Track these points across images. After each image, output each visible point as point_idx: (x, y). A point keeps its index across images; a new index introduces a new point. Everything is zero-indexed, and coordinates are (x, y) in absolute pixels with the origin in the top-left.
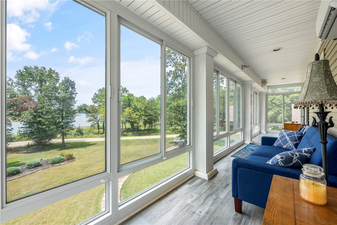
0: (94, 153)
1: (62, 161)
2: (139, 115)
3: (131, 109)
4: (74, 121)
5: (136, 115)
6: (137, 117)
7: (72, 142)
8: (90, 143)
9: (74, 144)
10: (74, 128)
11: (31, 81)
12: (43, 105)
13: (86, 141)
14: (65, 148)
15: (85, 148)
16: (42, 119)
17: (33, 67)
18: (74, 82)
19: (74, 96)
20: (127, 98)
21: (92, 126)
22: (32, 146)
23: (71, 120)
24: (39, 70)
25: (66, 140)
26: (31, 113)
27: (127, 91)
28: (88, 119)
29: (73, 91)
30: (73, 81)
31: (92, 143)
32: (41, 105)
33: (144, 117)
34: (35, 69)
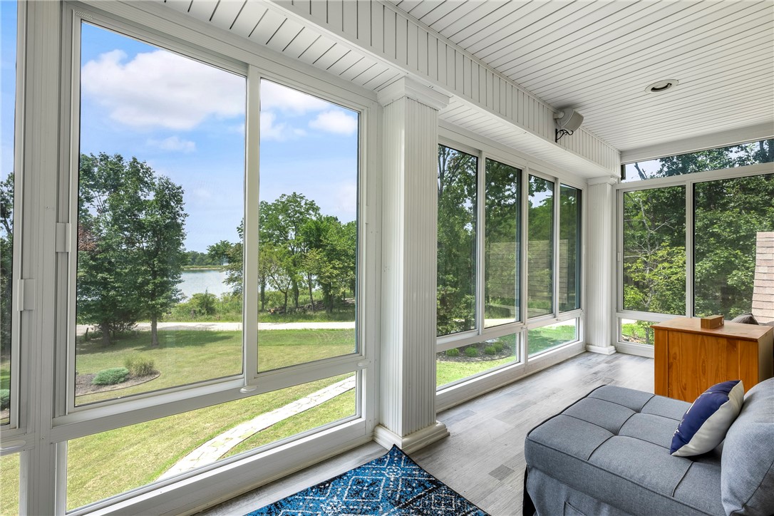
0: (210, 361)
1: (123, 379)
2: (340, 268)
3: (321, 252)
4: (180, 282)
5: (334, 268)
6: (336, 272)
7: (181, 329)
8: (219, 335)
9: (183, 335)
10: (180, 297)
11: (92, 187)
12: (106, 243)
13: (212, 330)
14: (158, 344)
15: (199, 348)
16: (108, 276)
17: (97, 157)
18: (180, 187)
19: (180, 222)
20: (313, 227)
21: (235, 293)
22: (94, 336)
23: (173, 278)
24: (111, 162)
25: (160, 326)
26: (84, 261)
27: (316, 209)
28: (227, 277)
29: (177, 209)
30: (178, 186)
31: (222, 335)
32: (104, 243)
33: (352, 273)
34: (101, 160)
